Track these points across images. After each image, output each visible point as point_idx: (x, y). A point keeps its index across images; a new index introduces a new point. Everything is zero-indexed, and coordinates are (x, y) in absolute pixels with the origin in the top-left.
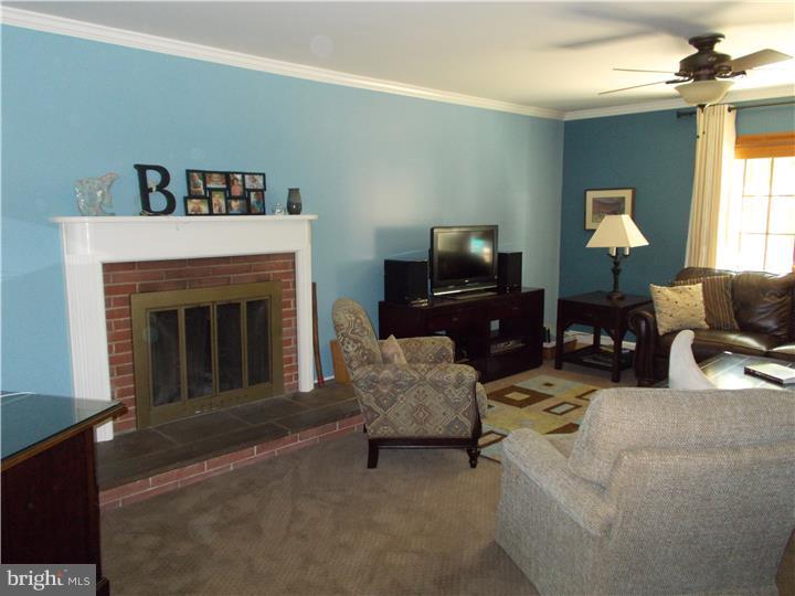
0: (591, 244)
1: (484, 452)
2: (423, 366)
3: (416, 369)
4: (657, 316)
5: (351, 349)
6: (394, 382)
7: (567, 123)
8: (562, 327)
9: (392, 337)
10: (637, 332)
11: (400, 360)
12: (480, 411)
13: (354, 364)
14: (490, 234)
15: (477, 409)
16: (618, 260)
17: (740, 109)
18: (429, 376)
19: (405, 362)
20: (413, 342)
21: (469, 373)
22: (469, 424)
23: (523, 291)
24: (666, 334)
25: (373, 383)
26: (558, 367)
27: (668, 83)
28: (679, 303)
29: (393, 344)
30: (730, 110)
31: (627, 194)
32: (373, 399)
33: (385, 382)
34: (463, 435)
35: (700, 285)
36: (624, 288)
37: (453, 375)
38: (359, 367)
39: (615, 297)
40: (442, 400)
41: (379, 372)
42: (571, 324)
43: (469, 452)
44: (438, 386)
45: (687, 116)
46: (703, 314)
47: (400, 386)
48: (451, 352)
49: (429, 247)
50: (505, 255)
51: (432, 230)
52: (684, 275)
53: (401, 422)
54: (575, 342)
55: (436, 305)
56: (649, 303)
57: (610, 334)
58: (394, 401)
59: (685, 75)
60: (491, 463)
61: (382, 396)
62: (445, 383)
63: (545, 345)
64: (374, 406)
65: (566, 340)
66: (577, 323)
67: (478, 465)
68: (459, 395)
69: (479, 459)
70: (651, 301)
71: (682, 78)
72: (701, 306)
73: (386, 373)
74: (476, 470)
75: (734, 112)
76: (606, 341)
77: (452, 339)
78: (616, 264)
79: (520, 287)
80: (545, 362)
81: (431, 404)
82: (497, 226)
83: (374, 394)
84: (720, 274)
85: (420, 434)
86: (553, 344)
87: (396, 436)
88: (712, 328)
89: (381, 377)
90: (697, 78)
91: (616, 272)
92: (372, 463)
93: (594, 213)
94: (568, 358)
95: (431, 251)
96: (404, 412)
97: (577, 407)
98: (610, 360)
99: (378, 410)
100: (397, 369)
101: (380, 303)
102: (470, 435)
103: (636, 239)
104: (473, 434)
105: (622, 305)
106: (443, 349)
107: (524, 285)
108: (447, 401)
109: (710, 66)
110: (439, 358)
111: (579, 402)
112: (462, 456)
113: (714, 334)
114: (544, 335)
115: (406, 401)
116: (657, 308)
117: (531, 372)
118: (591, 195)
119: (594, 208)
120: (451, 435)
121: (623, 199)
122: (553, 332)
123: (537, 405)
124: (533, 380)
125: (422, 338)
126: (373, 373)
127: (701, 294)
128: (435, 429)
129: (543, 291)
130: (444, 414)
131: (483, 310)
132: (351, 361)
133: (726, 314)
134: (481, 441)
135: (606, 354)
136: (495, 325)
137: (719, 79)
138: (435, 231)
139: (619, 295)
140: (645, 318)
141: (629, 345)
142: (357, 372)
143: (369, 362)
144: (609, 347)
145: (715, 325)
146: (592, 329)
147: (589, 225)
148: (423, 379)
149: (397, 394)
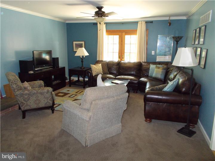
0: (76, 55)
1: (56, 109)
2: (37, 89)
3: (35, 90)
4: (92, 72)
5: (14, 86)
6: (29, 94)
7: (67, 23)
8: (70, 76)
9: (26, 82)
10: (88, 76)
11: (30, 88)
12: (54, 99)
13: (16, 90)
14: (49, 53)
15: (53, 98)
16: (82, 59)
17: (106, 24)
18: (39, 91)
19: (31, 88)
20: (32, 83)
21: (50, 89)
22: (51, 102)
23: (60, 68)
24: (95, 76)
25: (22, 95)
26: (70, 86)
27: (92, 17)
28: (97, 68)
29: (26, 84)
30: (104, 24)
31: (83, 43)
32: (23, 100)
33: (26, 95)
34: (50, 106)
35: (101, 64)
36: (84, 66)
37: (46, 90)
38: (17, 91)
39: (82, 68)
40: (43, 97)
41: (24, 92)
42: (72, 75)
43: (52, 109)
44: (42, 94)
45: (96, 24)
46: (102, 71)
47: (31, 95)
48: (43, 84)
49: (32, 56)
50: (54, 58)
51: (33, 52)
52: (97, 62)
53: (32, 104)
54: (73, 79)
55: (36, 73)
56: (90, 69)
57: (82, 77)
58: (29, 99)
59: (96, 16)
60: (58, 112)
61: (25, 98)
62: (44, 93)
63: (66, 81)
64: (23, 101)
65: (71, 79)
66: (74, 75)
67: (54, 113)
68: (48, 95)
69: (54, 111)
70: (91, 68)
71: (95, 16)
72: (101, 69)
73: (26, 92)
74: (54, 114)
75: (105, 24)
76: (81, 79)
77: (43, 81)
78: (82, 60)
79: (58, 66)
80: (66, 85)
81: (40, 99)
82: (51, 51)
83: (23, 98)
84: (105, 61)
85: (38, 107)
86: (68, 80)
87: (30, 109)
88: (104, 74)
89: (25, 93)
90: (99, 17)
91: (82, 62)
92: (24, 117)
93: (75, 47)
94: (72, 84)
95: (33, 57)
96: (32, 102)
97: (76, 95)
98: (82, 83)
99: (25, 102)
100: (29, 90)
101: (19, 73)
102: (52, 105)
103: (86, 54)
104: (53, 105)
105: (84, 70)
106: (41, 84)
107: (59, 66)
108: (44, 97)
109: (101, 14)
110: (40, 86)
111: (77, 94)
112: (50, 111)
113: (104, 75)
114: (66, 79)
115: (33, 99)
116: (92, 70)
117: (63, 88)
118: (74, 43)
119: (75, 46)
120: (46, 106)
121: (82, 44)
122: (68, 78)
123: (66, 96)
124: (65, 90)
125: (34, 82)
126: (22, 92)
127: (101, 66)
128: (42, 105)
129: (65, 67)
130: (44, 101)
131: (50, 73)
132: (15, 90)
133: (106, 71)
134: (55, 106)
135: (81, 82)
136: (53, 77)
137: (103, 17)
138: (34, 52)
139: (83, 67)
140: (90, 72)
141: (87, 79)
142: (17, 93)
143: (20, 89)
144: (82, 80)
145: (104, 73)
146: (77, 76)
147: (75, 50)
148: (37, 92)
149: (30, 97)
